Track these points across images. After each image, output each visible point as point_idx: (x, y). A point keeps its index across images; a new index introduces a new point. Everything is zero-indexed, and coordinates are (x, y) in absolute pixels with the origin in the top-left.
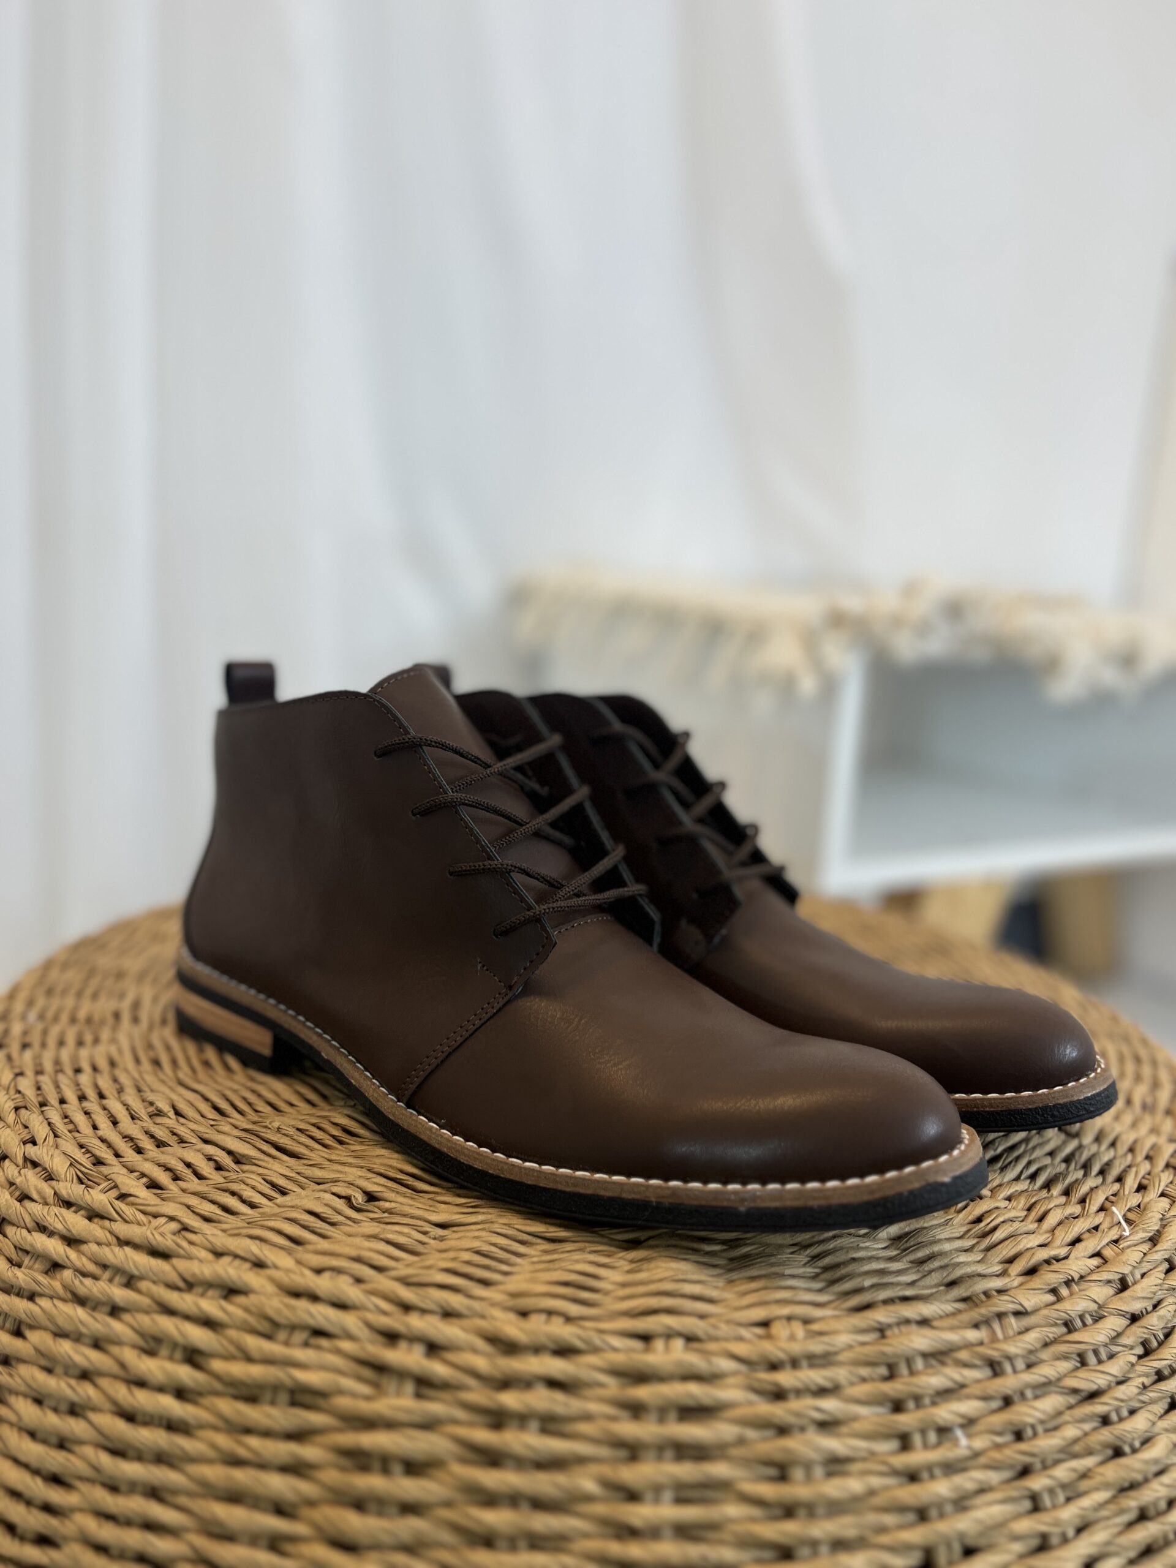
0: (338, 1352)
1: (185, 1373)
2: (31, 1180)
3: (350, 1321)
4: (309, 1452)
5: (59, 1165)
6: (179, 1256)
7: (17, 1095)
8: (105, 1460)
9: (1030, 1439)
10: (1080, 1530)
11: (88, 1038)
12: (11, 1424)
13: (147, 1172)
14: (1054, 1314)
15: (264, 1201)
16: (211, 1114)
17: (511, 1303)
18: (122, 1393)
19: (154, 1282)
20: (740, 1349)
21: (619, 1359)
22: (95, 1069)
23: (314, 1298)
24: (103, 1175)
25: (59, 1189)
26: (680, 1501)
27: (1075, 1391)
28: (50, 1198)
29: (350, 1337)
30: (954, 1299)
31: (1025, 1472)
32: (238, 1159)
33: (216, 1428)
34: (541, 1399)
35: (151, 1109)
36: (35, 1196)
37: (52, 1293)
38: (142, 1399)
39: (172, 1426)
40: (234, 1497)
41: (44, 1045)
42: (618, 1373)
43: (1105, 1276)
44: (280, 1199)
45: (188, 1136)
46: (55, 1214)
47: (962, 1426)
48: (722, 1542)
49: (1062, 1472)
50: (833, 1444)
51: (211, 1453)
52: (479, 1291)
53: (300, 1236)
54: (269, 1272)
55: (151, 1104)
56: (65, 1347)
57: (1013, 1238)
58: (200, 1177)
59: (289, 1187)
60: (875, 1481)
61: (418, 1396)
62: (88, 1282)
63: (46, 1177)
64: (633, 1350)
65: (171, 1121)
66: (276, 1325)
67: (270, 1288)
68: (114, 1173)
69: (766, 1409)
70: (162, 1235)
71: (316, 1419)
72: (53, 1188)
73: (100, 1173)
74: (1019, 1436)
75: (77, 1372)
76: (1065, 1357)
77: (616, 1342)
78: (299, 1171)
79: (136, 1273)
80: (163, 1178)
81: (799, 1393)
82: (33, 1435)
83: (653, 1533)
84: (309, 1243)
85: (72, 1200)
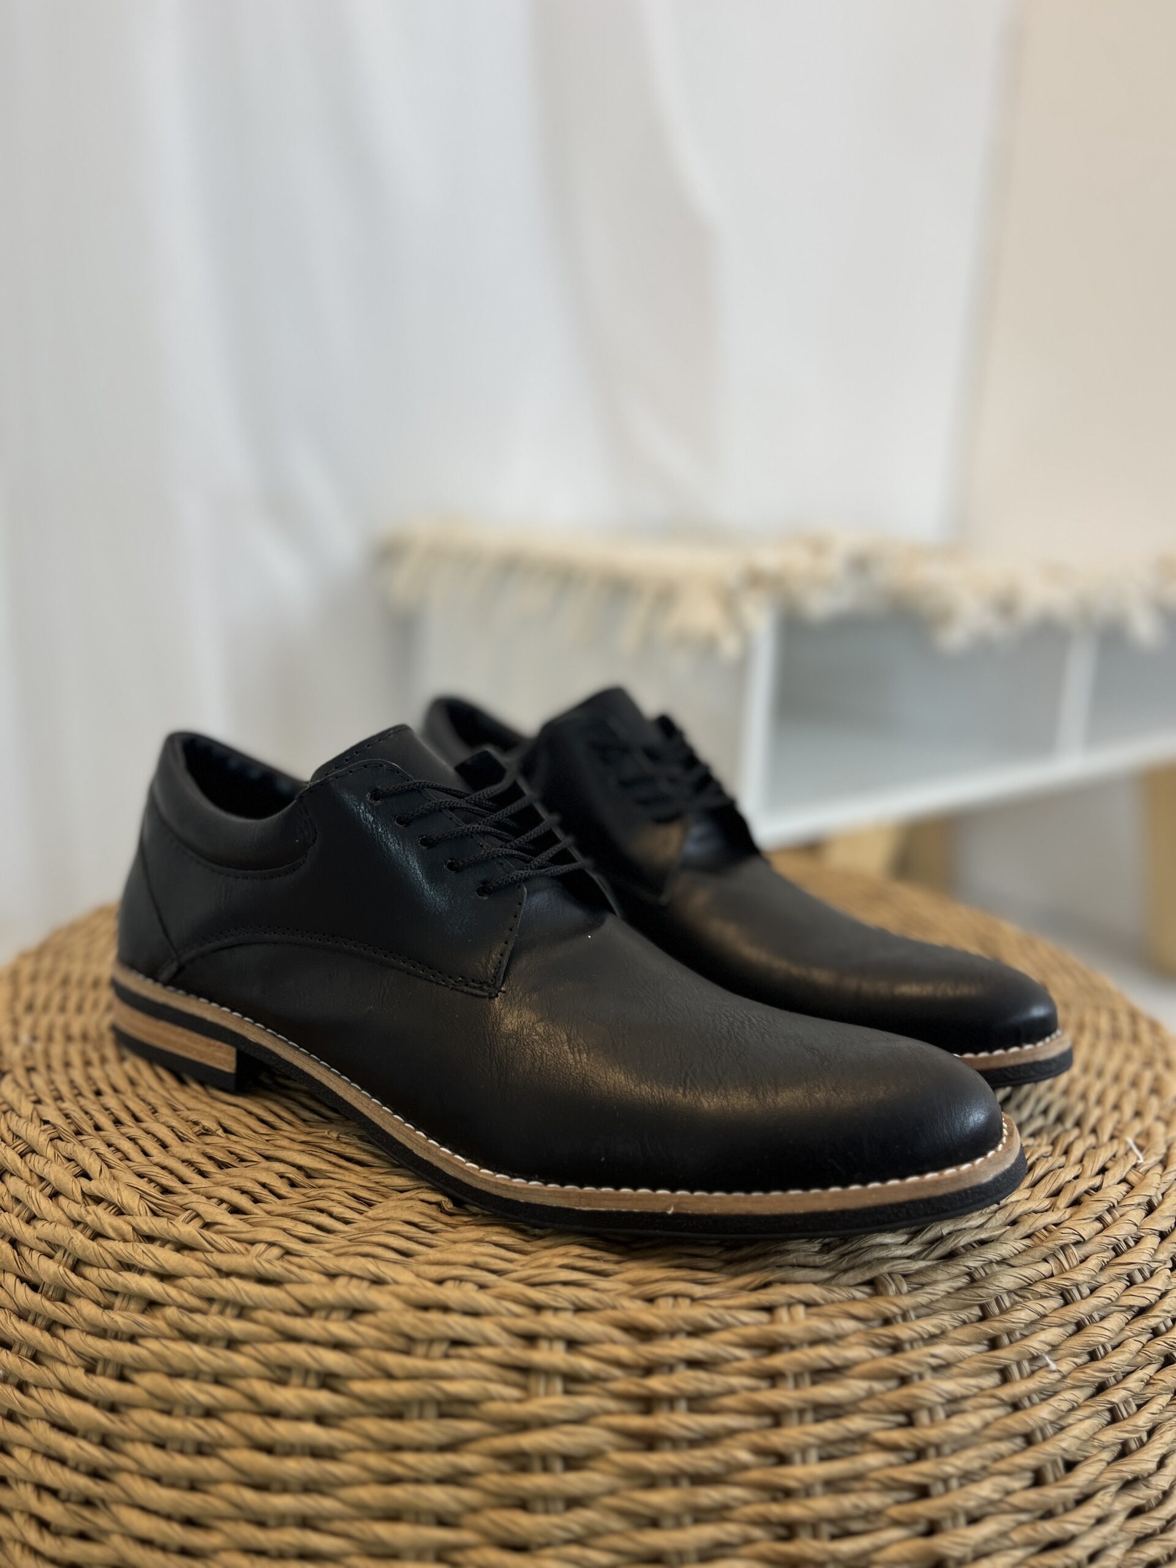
0: (481, 1359)
1: (324, 1399)
2: (101, 1217)
3: (487, 1327)
4: (467, 1460)
5: (129, 1199)
6: (290, 1282)
7: (46, 1126)
8: (250, 1497)
9: (1103, 1358)
10: (1151, 1433)
11: (94, 1057)
12: (131, 1472)
13: (226, 1197)
14: (1106, 1240)
15: (356, 1216)
16: (262, 1129)
17: (636, 1291)
18: (258, 1427)
19: (270, 1311)
20: (859, 1309)
21: (752, 1332)
22: (116, 1090)
23: (445, 1309)
24: (178, 1205)
25: (137, 1224)
26: (822, 1459)
27: (1130, 1308)
28: (130, 1234)
29: (490, 1343)
30: (1021, 1237)
31: (1102, 1388)
32: (309, 1174)
33: (364, 1450)
34: (687, 1380)
35: (197, 1129)
36: (112, 1234)
37: (156, 1333)
38: (282, 1430)
39: (317, 1452)
40: (393, 1515)
41: (49, 1067)
42: (749, 1345)
43: (1137, 1200)
44: (371, 1213)
45: (247, 1154)
46: (143, 1251)
47: (1049, 1353)
48: (867, 1490)
49: (1133, 1383)
50: (950, 1386)
51: (364, 1475)
52: (602, 1283)
53: (409, 1248)
54: (393, 1288)
55: (196, 1123)
56: (186, 1387)
57: (1052, 1173)
58: (280, 1197)
59: (374, 1198)
60: (989, 1414)
61: (567, 1392)
62: (198, 1317)
63: (115, 1212)
64: (761, 1323)
65: (220, 1139)
66: (410, 1339)
67: (397, 1305)
68: (193, 1202)
69: (888, 1362)
70: (269, 1262)
71: (469, 1427)
72: (130, 1224)
73: (173, 1202)
74: (1093, 1356)
75: (200, 1411)
76: (1118, 1278)
77: (746, 1317)
78: (377, 1180)
79: (249, 1303)
80: (244, 1202)
81: (912, 1342)
82: (157, 1479)
83: (808, 1492)
84: (419, 1254)
85: (156, 1234)
